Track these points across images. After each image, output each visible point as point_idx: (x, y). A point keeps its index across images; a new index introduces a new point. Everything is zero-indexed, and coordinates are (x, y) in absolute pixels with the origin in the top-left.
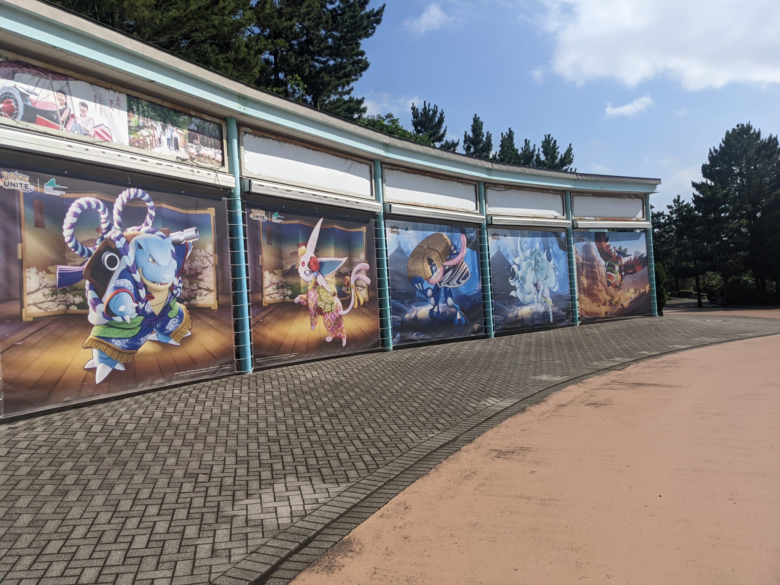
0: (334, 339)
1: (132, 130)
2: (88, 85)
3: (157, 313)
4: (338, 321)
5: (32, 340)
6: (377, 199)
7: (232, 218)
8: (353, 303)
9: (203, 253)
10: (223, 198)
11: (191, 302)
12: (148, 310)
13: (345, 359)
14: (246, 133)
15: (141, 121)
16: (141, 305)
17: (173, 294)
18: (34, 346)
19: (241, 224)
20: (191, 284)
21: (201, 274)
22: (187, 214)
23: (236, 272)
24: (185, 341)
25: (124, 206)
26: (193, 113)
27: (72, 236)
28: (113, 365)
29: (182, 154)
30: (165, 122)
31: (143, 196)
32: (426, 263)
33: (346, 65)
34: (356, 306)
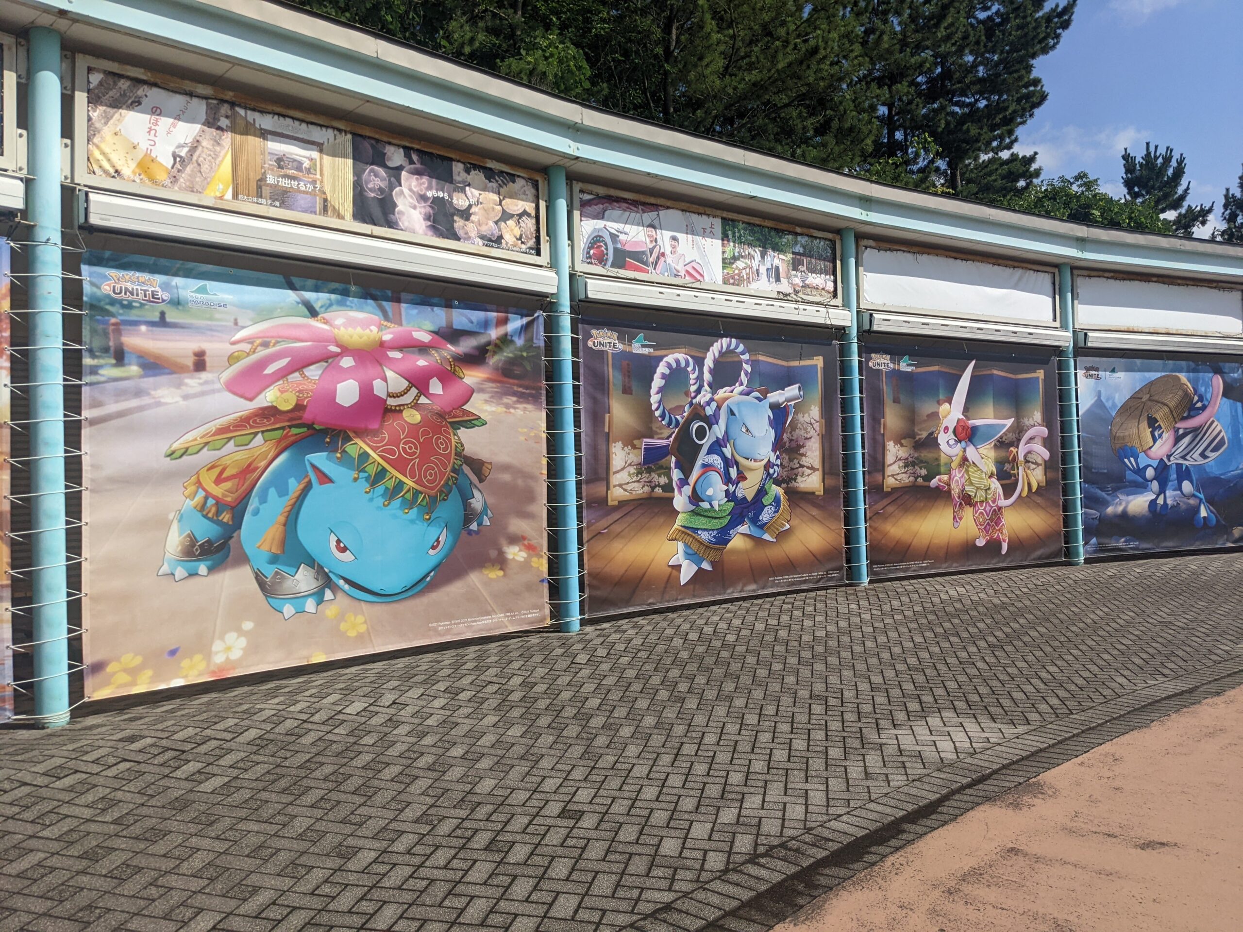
0: (988, 542)
1: (727, 263)
2: (680, 212)
3: (749, 499)
4: (996, 515)
5: (617, 528)
6: (1064, 326)
7: (845, 368)
8: (1021, 488)
9: (807, 418)
10: (835, 342)
11: (791, 485)
12: (739, 495)
13: (1006, 573)
14: (866, 247)
15: (737, 250)
16: (732, 488)
17: (768, 474)
18: (618, 535)
19: (856, 376)
20: (791, 460)
21: (803, 446)
22: (789, 367)
23: (847, 443)
24: (782, 536)
25: (716, 362)
26: (799, 230)
27: (660, 402)
28: (698, 563)
29: (785, 287)
30: (764, 247)
31: (737, 347)
32: (1144, 425)
33: (1006, 104)
34: (1025, 494)
